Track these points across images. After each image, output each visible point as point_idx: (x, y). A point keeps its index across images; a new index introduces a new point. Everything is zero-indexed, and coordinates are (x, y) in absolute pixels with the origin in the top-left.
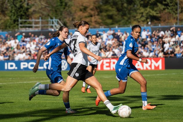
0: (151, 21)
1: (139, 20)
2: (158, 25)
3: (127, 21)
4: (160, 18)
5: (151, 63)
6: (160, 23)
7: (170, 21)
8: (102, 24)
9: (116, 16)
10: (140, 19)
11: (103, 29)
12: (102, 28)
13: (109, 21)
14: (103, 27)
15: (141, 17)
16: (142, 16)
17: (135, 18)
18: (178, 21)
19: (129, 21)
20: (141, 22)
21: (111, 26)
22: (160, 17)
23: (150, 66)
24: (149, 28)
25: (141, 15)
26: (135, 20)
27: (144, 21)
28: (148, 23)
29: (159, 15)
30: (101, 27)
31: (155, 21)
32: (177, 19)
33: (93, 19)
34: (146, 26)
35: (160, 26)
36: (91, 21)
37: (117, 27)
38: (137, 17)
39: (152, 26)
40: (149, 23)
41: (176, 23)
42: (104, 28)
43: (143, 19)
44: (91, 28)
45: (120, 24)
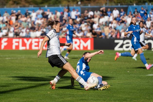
0: (81, 1)
2: (88, 5)
5: (80, 43)
6: (90, 3)
7: (100, 1)
8: (32, 3)
11: (32, 8)
14: (32, 6)
18: (108, 2)
20: (71, 2)
21: (41, 5)
23: (79, 46)
24: (79, 8)
27: (73, 1)
28: (77, 2)
30: (30, 6)
31: (85, 2)
34: (76, 6)
35: (89, 6)
37: (46, 7)
39: (82, 6)
40: (79, 3)
41: (106, 4)
42: (34, 7)
44: (20, 7)
45: (49, 4)
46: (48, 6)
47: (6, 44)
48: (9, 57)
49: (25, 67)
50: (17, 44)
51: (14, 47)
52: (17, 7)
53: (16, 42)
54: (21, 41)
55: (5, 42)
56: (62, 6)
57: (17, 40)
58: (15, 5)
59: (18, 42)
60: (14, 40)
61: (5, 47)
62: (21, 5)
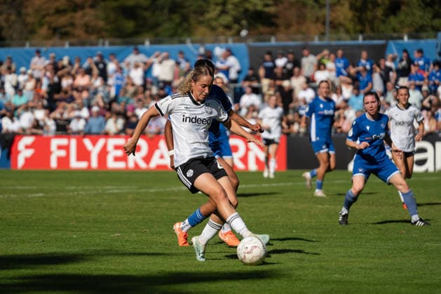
0: (250, 28)
1: (214, 24)
2: (269, 40)
3: (179, 25)
4: (274, 20)
5: (248, 149)
6: (273, 34)
7: (304, 28)
8: (104, 34)
9: (146, 9)
10: (215, 19)
11: (107, 47)
12: (104, 44)
13: (130, 25)
14: (107, 42)
15: (219, 16)
16: (224, 12)
17: (201, 19)
18: (328, 28)
19: (185, 25)
20: (221, 29)
21: (135, 39)
22: (275, 16)
23: (244, 160)
24: (242, 47)
25: (219, 8)
26: (201, 23)
27: (228, 27)
28: (238, 33)
29: (272, 10)
30: (101, 41)
31: (262, 29)
32: (324, 23)
33: (79, 18)
34: (234, 42)
35: (273, 42)
36: (73, 25)
37: (147, 43)
38: (208, 16)
39: (251, 43)
40: (244, 33)
41: (322, 35)
42: (111, 44)
43: (227, 19)
44: (71, 45)
45: (157, 35)
46: (152, 43)
47: (29, 153)
48: (41, 191)
49: (89, 221)
50: (63, 153)
51: (54, 164)
52: (63, 45)
53: (60, 147)
54: (73, 143)
55: (27, 147)
56: (193, 42)
57: (64, 141)
58: (56, 39)
59: (67, 148)
60: (55, 143)
61: (27, 160)
62: (74, 40)
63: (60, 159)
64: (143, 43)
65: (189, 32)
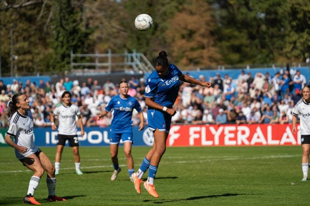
1: (289, 55)
3: (267, 56)
8: (221, 62)
9: (247, 47)
10: (290, 52)
11: (223, 70)
12: (221, 69)
13: (235, 57)
14: (223, 67)
15: (292, 50)
16: (295, 48)
17: (281, 52)
19: (271, 56)
20: (293, 59)
25: (292, 46)
26: (281, 55)
27: (297, 57)
28: (305, 60)
30: (219, 67)
33: (205, 53)
34: (302, 66)
36: (202, 57)
37: (248, 68)
38: (285, 50)
40: (308, 60)
42: (226, 68)
43: (296, 52)
44: (201, 69)
45: (254, 62)
46: (251, 67)
47: (177, 136)
48: (184, 160)
49: (214, 178)
50: (197, 136)
51: (192, 142)
52: (196, 70)
53: (195, 133)
54: (204, 129)
55: (175, 133)
56: (276, 66)
57: (198, 129)
58: (191, 66)
59: (200, 133)
60: (192, 130)
61: (175, 140)
62: (202, 66)
63: (195, 140)
64: (246, 68)
65: (273, 60)
